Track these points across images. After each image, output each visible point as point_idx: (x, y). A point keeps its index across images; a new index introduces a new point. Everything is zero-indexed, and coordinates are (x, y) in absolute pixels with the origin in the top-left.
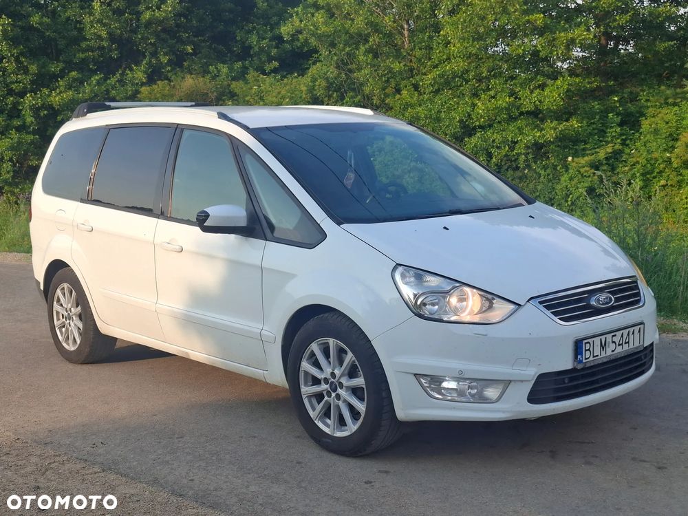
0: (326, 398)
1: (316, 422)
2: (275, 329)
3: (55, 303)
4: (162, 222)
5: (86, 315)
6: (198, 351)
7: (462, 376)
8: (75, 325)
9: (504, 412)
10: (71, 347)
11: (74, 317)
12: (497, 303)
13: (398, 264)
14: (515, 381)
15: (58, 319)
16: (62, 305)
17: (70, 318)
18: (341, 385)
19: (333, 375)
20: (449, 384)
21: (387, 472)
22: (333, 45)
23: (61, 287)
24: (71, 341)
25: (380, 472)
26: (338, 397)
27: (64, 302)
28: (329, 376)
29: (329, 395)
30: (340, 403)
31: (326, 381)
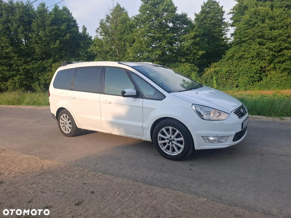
0: (168, 144)
1: (164, 151)
2: (148, 124)
3: (60, 120)
4: (102, 95)
5: (73, 123)
6: (116, 132)
7: (217, 136)
8: (68, 126)
9: (227, 145)
10: (67, 132)
11: (68, 124)
12: (222, 114)
13: (193, 104)
14: (230, 136)
15: (62, 124)
16: (63, 120)
17: (66, 124)
18: (174, 140)
19: (170, 137)
20: (211, 139)
21: (192, 165)
22: (101, 54)
23: (63, 115)
24: (67, 130)
25: (190, 165)
26: (173, 144)
27: (64, 119)
28: (169, 138)
29: (169, 143)
30: (173, 145)
31: (168, 139)
